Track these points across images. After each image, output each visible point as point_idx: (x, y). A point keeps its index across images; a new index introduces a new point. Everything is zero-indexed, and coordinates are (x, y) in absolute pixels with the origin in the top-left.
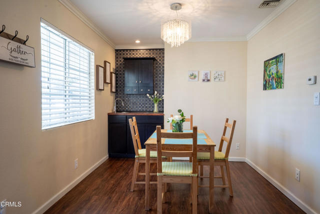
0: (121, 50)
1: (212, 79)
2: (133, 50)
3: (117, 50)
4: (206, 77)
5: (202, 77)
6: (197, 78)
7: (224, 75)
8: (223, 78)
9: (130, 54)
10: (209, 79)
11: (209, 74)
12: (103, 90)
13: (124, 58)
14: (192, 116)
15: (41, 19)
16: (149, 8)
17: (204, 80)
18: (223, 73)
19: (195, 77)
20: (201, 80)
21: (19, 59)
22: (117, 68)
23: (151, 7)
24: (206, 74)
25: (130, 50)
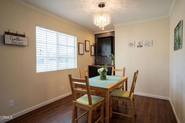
0: (97, 34)
1: (144, 45)
2: (103, 33)
3: (95, 35)
4: (140, 44)
5: (137, 44)
6: (133, 45)
7: (151, 43)
8: (151, 45)
9: (101, 36)
10: (141, 45)
11: (141, 42)
12: (83, 54)
13: (97, 38)
14: (124, 68)
15: (36, 25)
16: (89, 9)
17: (138, 46)
18: (151, 41)
19: (132, 45)
20: (136, 46)
21: (18, 43)
22: (96, 43)
23: (90, 9)
24: (139, 43)
25: (101, 34)
